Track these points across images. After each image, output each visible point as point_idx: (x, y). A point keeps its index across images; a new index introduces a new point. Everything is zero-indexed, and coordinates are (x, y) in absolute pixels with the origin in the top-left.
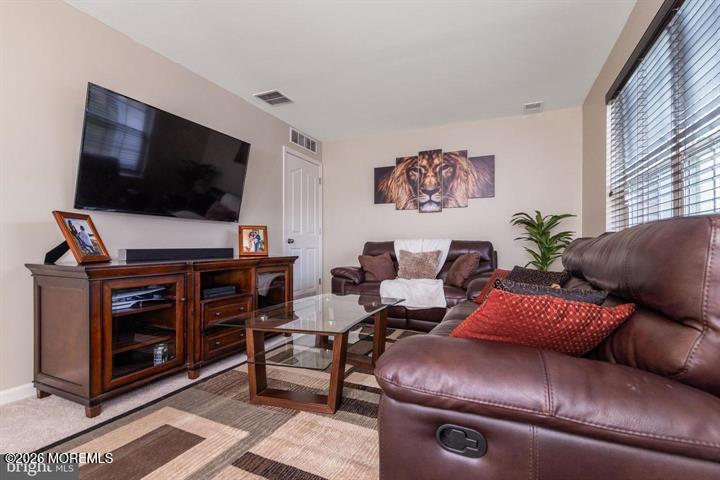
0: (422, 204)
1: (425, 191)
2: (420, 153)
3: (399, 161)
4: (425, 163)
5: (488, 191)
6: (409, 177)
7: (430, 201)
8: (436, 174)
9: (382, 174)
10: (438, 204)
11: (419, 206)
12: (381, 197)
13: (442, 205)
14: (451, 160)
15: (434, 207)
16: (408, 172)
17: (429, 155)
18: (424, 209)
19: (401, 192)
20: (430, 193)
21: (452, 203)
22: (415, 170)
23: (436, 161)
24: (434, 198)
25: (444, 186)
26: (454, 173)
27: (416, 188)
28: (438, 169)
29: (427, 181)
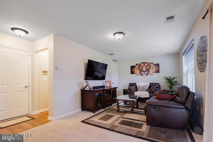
0: (143, 74)
1: (143, 71)
2: (142, 63)
3: (137, 64)
4: (143, 65)
5: (158, 71)
6: (139, 68)
7: (144, 74)
8: (145, 68)
9: (132, 67)
10: (146, 74)
11: (142, 75)
12: (132, 73)
13: (147, 74)
14: (149, 64)
15: (145, 75)
16: (139, 67)
17: (144, 63)
18: (143, 75)
19: (137, 72)
20: (144, 72)
21: (149, 74)
22: (140, 66)
23: (146, 65)
24: (145, 73)
25: (148, 70)
26: (150, 67)
27: (141, 71)
28: (146, 67)
29: (143, 69)
